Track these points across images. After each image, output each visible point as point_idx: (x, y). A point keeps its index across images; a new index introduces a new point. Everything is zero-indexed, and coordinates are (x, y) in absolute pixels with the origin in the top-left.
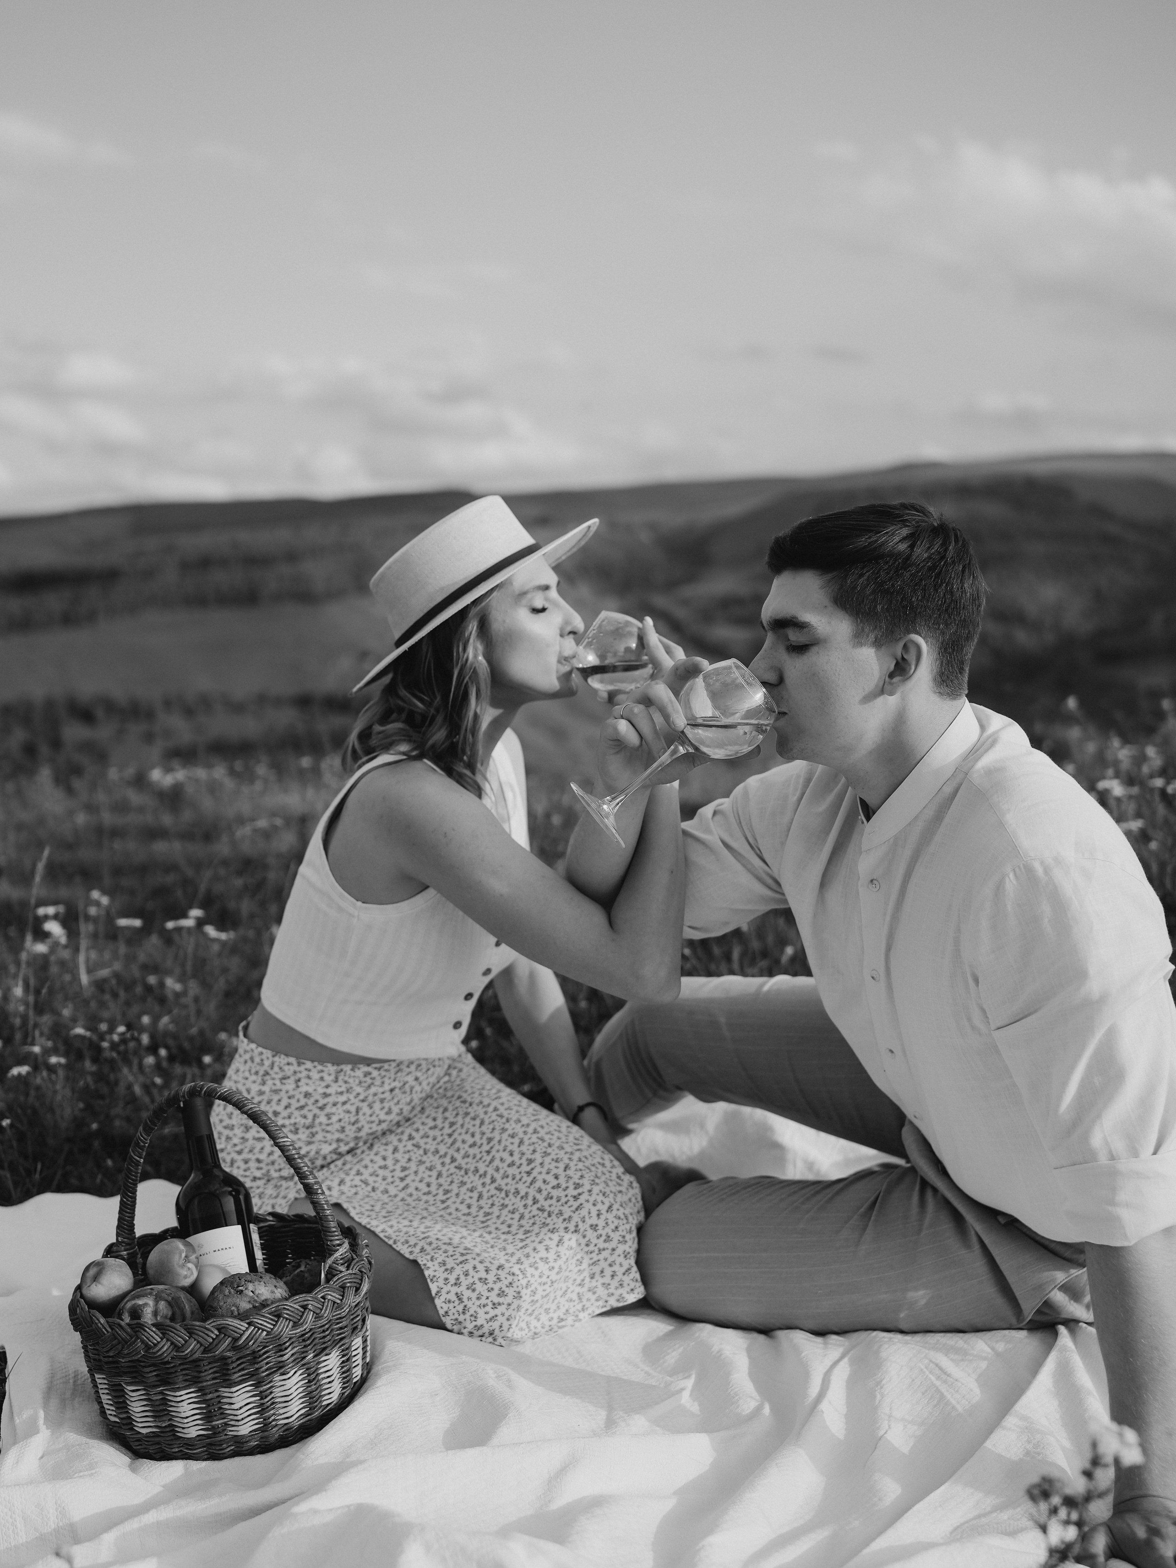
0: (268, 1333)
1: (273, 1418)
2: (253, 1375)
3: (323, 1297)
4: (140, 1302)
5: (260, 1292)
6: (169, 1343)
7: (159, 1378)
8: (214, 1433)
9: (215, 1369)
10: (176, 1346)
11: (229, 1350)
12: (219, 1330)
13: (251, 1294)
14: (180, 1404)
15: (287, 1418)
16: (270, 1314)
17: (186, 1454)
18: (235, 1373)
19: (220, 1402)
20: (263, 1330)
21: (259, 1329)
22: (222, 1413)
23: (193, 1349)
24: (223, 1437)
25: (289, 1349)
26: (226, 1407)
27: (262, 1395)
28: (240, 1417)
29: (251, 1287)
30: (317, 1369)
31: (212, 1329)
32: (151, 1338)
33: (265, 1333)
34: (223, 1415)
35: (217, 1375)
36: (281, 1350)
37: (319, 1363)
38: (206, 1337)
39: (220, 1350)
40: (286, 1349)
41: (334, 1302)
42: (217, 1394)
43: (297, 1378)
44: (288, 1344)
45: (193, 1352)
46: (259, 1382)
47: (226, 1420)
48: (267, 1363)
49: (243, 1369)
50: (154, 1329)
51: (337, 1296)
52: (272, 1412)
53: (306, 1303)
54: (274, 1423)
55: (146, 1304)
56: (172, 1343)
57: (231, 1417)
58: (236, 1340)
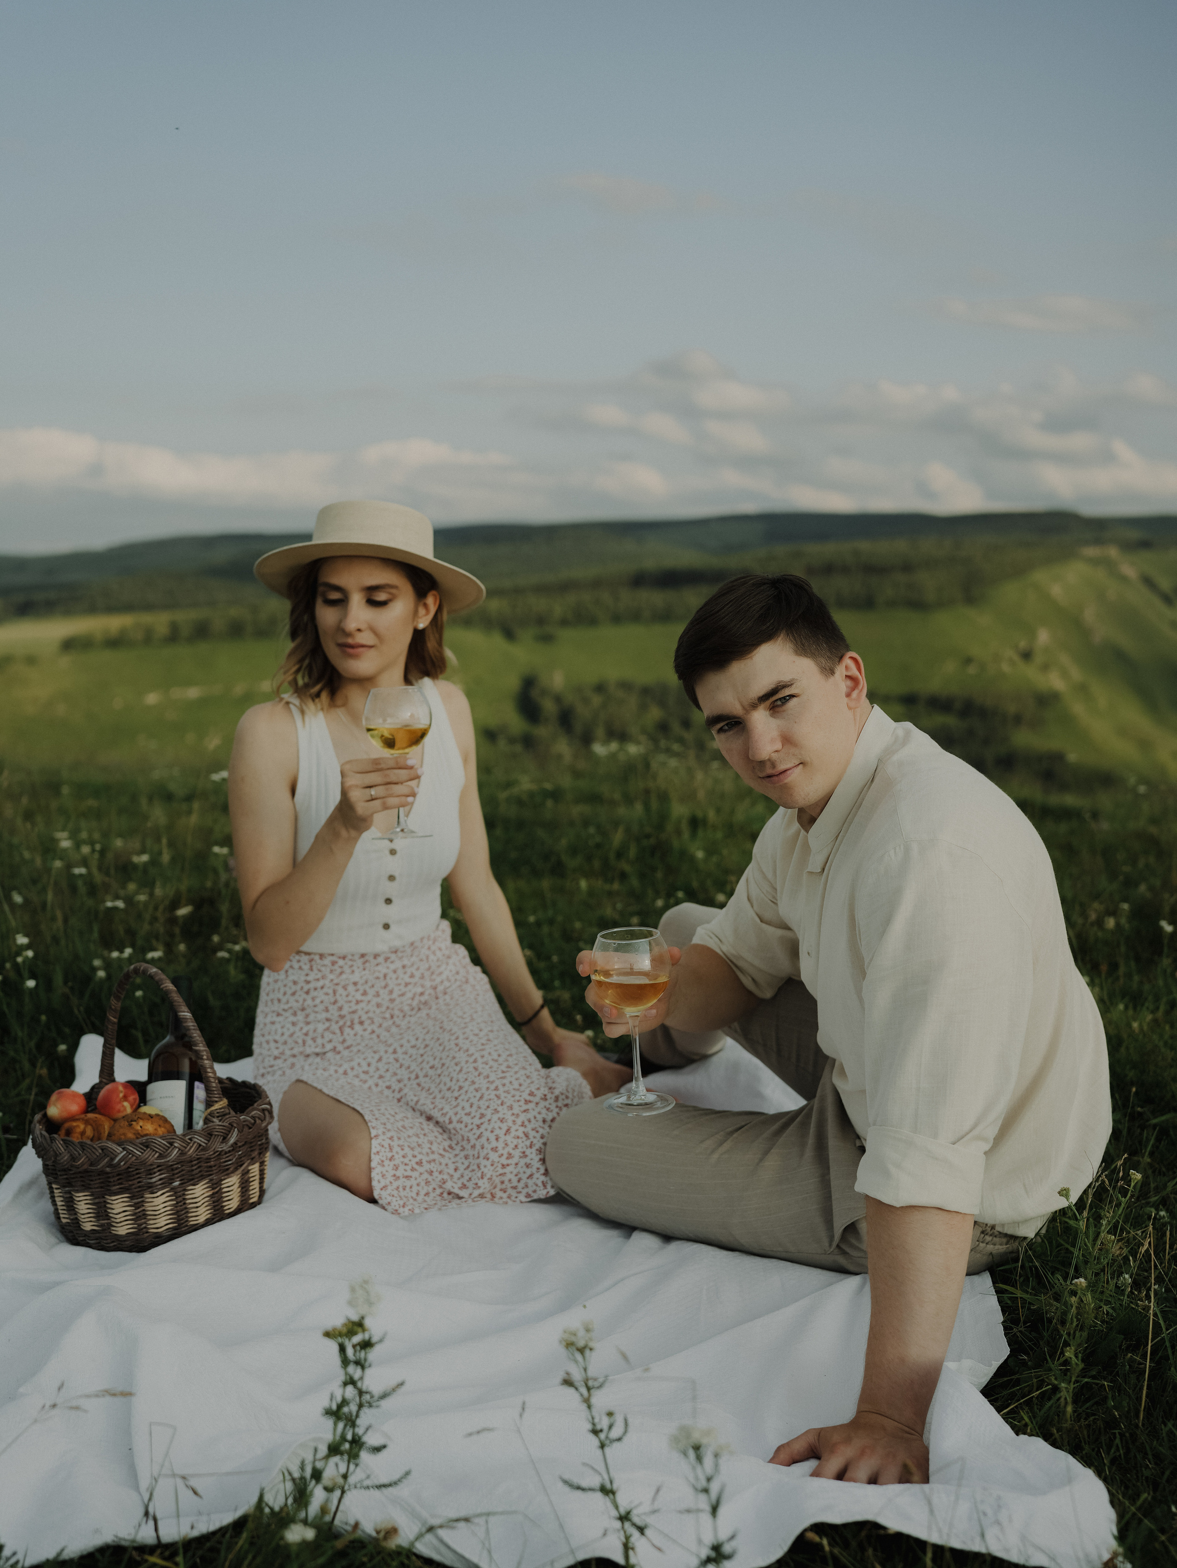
0: (137, 1159)
1: (144, 1226)
2: (128, 1189)
3: (190, 1139)
4: (75, 1124)
5: (146, 1128)
6: (69, 1155)
7: (67, 1181)
8: (103, 1230)
9: (101, 1181)
10: (73, 1158)
11: (108, 1167)
12: (102, 1150)
13: (139, 1128)
14: (79, 1203)
15: (157, 1228)
16: (141, 1144)
17: (88, 1243)
18: (114, 1185)
19: (105, 1206)
20: (133, 1156)
21: (130, 1154)
22: (107, 1215)
23: (83, 1161)
24: (108, 1234)
25: (157, 1174)
26: (109, 1211)
27: (137, 1206)
28: (118, 1221)
29: (141, 1123)
30: (184, 1194)
31: (98, 1149)
32: (58, 1149)
33: (134, 1158)
34: (109, 1218)
35: (102, 1185)
36: (151, 1174)
37: (185, 1190)
38: (92, 1154)
39: (101, 1165)
40: (155, 1173)
41: (200, 1145)
42: (104, 1199)
43: (163, 1198)
44: (156, 1170)
45: (83, 1164)
46: (134, 1196)
47: (109, 1221)
48: (139, 1182)
49: (121, 1184)
50: (62, 1142)
51: (203, 1140)
52: (143, 1221)
53: (172, 1140)
54: (144, 1230)
55: (78, 1126)
56: (71, 1155)
57: (113, 1220)
58: (112, 1159)
